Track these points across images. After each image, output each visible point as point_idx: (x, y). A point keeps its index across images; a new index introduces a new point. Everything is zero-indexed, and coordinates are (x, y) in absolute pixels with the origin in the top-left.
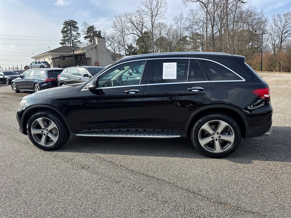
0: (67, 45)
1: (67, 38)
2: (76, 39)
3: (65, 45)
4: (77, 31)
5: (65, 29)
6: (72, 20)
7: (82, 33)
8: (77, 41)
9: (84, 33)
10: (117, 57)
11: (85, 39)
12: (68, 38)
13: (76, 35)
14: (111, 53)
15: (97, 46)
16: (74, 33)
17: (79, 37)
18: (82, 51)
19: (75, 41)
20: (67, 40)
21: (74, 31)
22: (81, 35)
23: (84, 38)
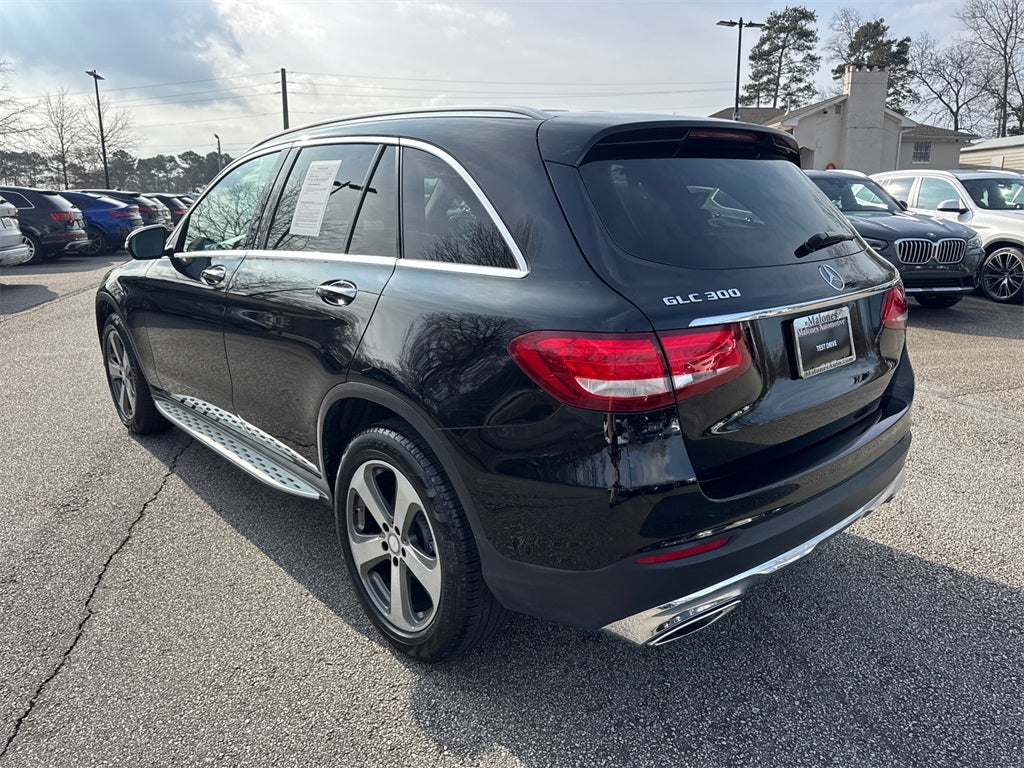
0: (762, 106)
1: (765, 79)
2: (800, 80)
3: (755, 106)
4: (810, 49)
5: (766, 47)
6: (795, 10)
7: (825, 55)
8: (802, 85)
9: (833, 53)
10: (939, 142)
11: (835, 78)
12: (769, 81)
13: (802, 64)
14: (904, 128)
15: (844, 101)
16: (797, 57)
17: (812, 70)
18: (780, 123)
19: (794, 86)
20: (765, 87)
21: (799, 48)
22: (821, 63)
23: (835, 72)
